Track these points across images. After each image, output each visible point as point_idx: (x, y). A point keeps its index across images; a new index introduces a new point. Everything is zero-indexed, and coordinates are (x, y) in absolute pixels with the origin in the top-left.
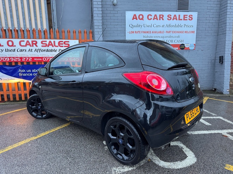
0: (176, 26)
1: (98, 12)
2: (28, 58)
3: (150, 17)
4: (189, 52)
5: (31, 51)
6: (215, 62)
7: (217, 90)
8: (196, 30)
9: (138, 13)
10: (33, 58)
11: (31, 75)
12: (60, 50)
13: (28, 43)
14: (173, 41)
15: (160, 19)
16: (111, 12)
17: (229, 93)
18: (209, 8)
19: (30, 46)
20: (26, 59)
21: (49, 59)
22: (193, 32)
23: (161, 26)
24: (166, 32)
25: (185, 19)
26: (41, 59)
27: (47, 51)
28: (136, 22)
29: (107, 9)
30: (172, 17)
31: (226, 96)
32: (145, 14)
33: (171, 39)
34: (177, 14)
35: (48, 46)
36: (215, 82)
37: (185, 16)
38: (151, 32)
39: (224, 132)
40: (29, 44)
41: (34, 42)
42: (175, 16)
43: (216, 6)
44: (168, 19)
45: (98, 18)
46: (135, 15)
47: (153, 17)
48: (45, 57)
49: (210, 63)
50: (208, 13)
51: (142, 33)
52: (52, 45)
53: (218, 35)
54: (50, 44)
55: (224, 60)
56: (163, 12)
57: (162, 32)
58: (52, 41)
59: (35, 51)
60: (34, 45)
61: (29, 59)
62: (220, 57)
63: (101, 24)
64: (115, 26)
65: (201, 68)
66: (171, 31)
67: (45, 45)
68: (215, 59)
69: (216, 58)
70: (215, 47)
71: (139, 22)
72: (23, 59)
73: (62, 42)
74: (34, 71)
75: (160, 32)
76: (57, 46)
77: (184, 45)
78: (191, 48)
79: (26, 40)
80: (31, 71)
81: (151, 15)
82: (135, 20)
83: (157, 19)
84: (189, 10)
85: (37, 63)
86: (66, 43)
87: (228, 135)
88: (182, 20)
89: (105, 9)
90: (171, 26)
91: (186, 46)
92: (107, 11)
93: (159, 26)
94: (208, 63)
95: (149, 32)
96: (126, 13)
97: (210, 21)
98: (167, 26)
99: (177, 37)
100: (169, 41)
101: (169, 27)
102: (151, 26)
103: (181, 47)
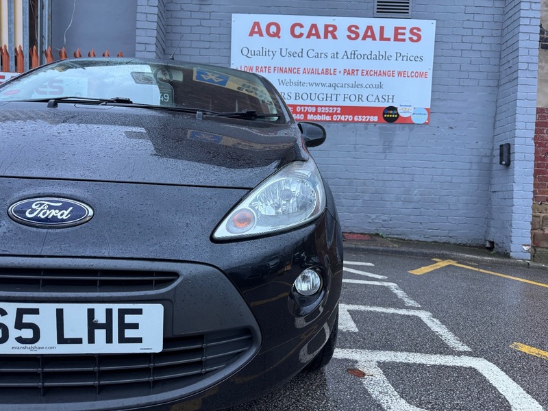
0: (370, 57)
1: (148, 10)
3: (298, 31)
4: (411, 130)
7: (497, 244)
8: (432, 68)
9: (264, 20)
14: (364, 98)
15: (326, 37)
16: (194, 16)
17: (528, 256)
18: (469, 10)
22: (424, 75)
23: (329, 56)
24: (342, 72)
25: (400, 37)
28: (257, 42)
29: (184, 6)
30: (361, 32)
31: (517, 265)
32: (286, 21)
33: (357, 91)
34: (376, 23)
36: (492, 222)
37: (400, 31)
38: (301, 71)
42: (370, 28)
43: (489, 4)
44: (349, 37)
45: (147, 25)
46: (257, 24)
47: (305, 31)
49: (475, 167)
50: (466, 24)
51: (276, 71)
53: (498, 86)
55: (512, 155)
56: (334, 18)
57: (332, 72)
62: (501, 146)
63: (154, 41)
64: (203, 52)
65: (448, 179)
66: (357, 70)
68: (492, 153)
70: (492, 121)
71: (266, 42)
75: (326, 72)
77: (396, 109)
78: (415, 120)
81: (301, 26)
82: (256, 36)
83: (319, 37)
84: (410, 14)
88: (389, 39)
89: (178, 7)
90: (359, 57)
91: (402, 113)
92: (182, 12)
93: (323, 55)
94: (471, 166)
95: (295, 71)
96: (233, 19)
97: (475, 47)
98: (345, 57)
99: (374, 86)
100: (353, 98)
101: (353, 60)
102: (300, 55)
103: (387, 114)
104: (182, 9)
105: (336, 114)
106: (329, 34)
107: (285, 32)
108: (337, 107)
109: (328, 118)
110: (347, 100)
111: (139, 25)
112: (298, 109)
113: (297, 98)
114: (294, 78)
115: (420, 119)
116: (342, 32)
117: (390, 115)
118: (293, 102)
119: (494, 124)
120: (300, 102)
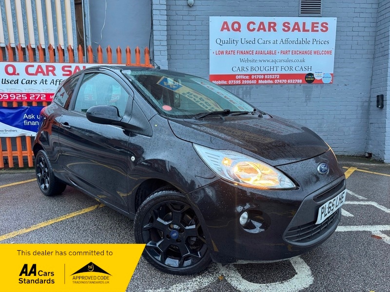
0: (298, 42)
1: (161, 18)
2: (39, 95)
3: (252, 27)
4: (322, 87)
5: (44, 82)
6: (369, 105)
7: (374, 155)
8: (334, 48)
9: (230, 20)
10: (48, 95)
13: (40, 70)
14: (294, 69)
15: (269, 30)
16: (185, 18)
18: (357, 10)
19: (44, 74)
20: (36, 97)
22: (329, 52)
23: (272, 42)
24: (280, 53)
25: (315, 29)
28: (226, 35)
29: (178, 12)
30: (291, 26)
31: (389, 167)
32: (244, 20)
33: (289, 64)
34: (300, 20)
36: (370, 142)
37: (315, 25)
38: (254, 53)
39: (376, 230)
40: (42, 72)
41: (50, 69)
42: (296, 24)
43: (370, 6)
44: (284, 30)
45: (160, 28)
46: (225, 23)
47: (256, 27)
49: (359, 108)
50: (355, 20)
51: (238, 53)
53: (374, 58)
54: (77, 71)
55: (384, 102)
56: (274, 18)
57: (274, 53)
59: (52, 83)
60: (50, 73)
61: (42, 97)
62: (378, 96)
63: (165, 38)
64: (191, 42)
65: (344, 116)
66: (289, 51)
67: (68, 73)
68: (369, 100)
69: (372, 99)
70: (370, 79)
71: (232, 34)
72: (31, 97)
75: (270, 53)
77: (313, 75)
78: (325, 81)
79: (36, 65)
81: (254, 23)
82: (225, 31)
83: (265, 30)
84: (321, 14)
87: (382, 235)
88: (308, 31)
89: (174, 13)
90: (290, 42)
91: (317, 77)
92: (177, 16)
93: (268, 42)
94: (357, 108)
95: (251, 52)
96: (210, 20)
97: (360, 34)
98: (282, 43)
99: (300, 61)
100: (287, 69)
101: (286, 44)
102: (253, 42)
103: (308, 78)
104: (177, 14)
105: (277, 79)
106: (271, 28)
107: (244, 27)
108: (277, 74)
109: (271, 82)
110: (283, 70)
111: (154, 28)
112: (253, 77)
113: (252, 70)
114: (250, 57)
115: (327, 80)
116: (280, 27)
117: (309, 79)
118: (249, 73)
119: (371, 82)
120: (254, 72)
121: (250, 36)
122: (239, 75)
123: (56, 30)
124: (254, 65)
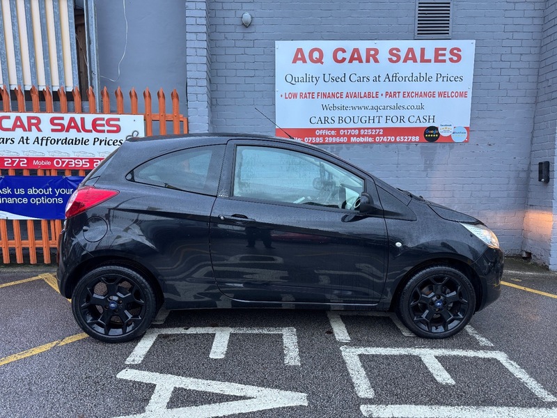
0: (412, 78)
1: (198, 44)
2: (18, 160)
3: (340, 55)
4: (451, 148)
5: (25, 141)
6: (528, 177)
7: (534, 256)
8: (471, 87)
9: (307, 46)
10: (30, 160)
11: (25, 201)
12: (96, 140)
13: (18, 123)
14: (405, 120)
15: (368, 61)
16: (239, 44)
18: (508, 28)
19: (25, 130)
20: (13, 162)
21: (69, 162)
22: (463, 94)
23: (371, 79)
24: (384, 96)
25: (440, 58)
26: (48, 163)
27: (66, 142)
28: (301, 69)
29: (227, 35)
30: (403, 55)
31: (556, 278)
32: (328, 47)
33: (399, 113)
34: (417, 45)
35: (67, 131)
36: (529, 234)
37: (440, 52)
38: (344, 95)
40: (22, 126)
41: (33, 121)
42: (411, 50)
43: (529, 21)
44: (391, 60)
45: (197, 60)
46: (300, 51)
47: (348, 56)
48: (61, 159)
49: (512, 181)
50: (505, 43)
51: (319, 97)
52: (76, 127)
53: (536, 103)
54: (72, 125)
55: (551, 173)
56: (376, 41)
57: (374, 95)
58: (78, 117)
59: (36, 143)
60: (33, 128)
61: (21, 163)
62: (540, 164)
63: (205, 75)
64: (248, 80)
65: (487, 194)
66: (399, 92)
67: (59, 128)
68: (529, 168)
69: (532, 168)
70: (530, 136)
71: (310, 68)
72: (6, 163)
73: (103, 119)
74: (31, 191)
75: (369, 95)
76: (90, 131)
77: (437, 129)
78: (456, 138)
79: (13, 115)
80: (26, 191)
81: (344, 51)
82: (300, 62)
83: (361, 61)
84: (450, 35)
85: (40, 173)
86: (112, 123)
88: (429, 61)
89: (222, 36)
90: (401, 79)
91: (443, 133)
92: (226, 40)
93: (365, 79)
94: (509, 181)
95: (338, 95)
96: (276, 47)
97: (514, 65)
98: (387, 80)
99: (415, 107)
100: (395, 119)
101: (394, 82)
102: (343, 80)
103: (428, 134)
104: (226, 38)
105: (379, 135)
106: (371, 58)
107: (328, 57)
108: (379, 129)
109: (370, 140)
110: (390, 122)
111: (189, 60)
112: (342, 132)
113: (341, 121)
114: (338, 102)
115: (460, 138)
116: (384, 55)
117: (431, 135)
118: (336, 125)
119: (532, 139)
120: (343, 125)
121: (339, 70)
122: (320, 129)
123: (47, 64)
124: (344, 114)
